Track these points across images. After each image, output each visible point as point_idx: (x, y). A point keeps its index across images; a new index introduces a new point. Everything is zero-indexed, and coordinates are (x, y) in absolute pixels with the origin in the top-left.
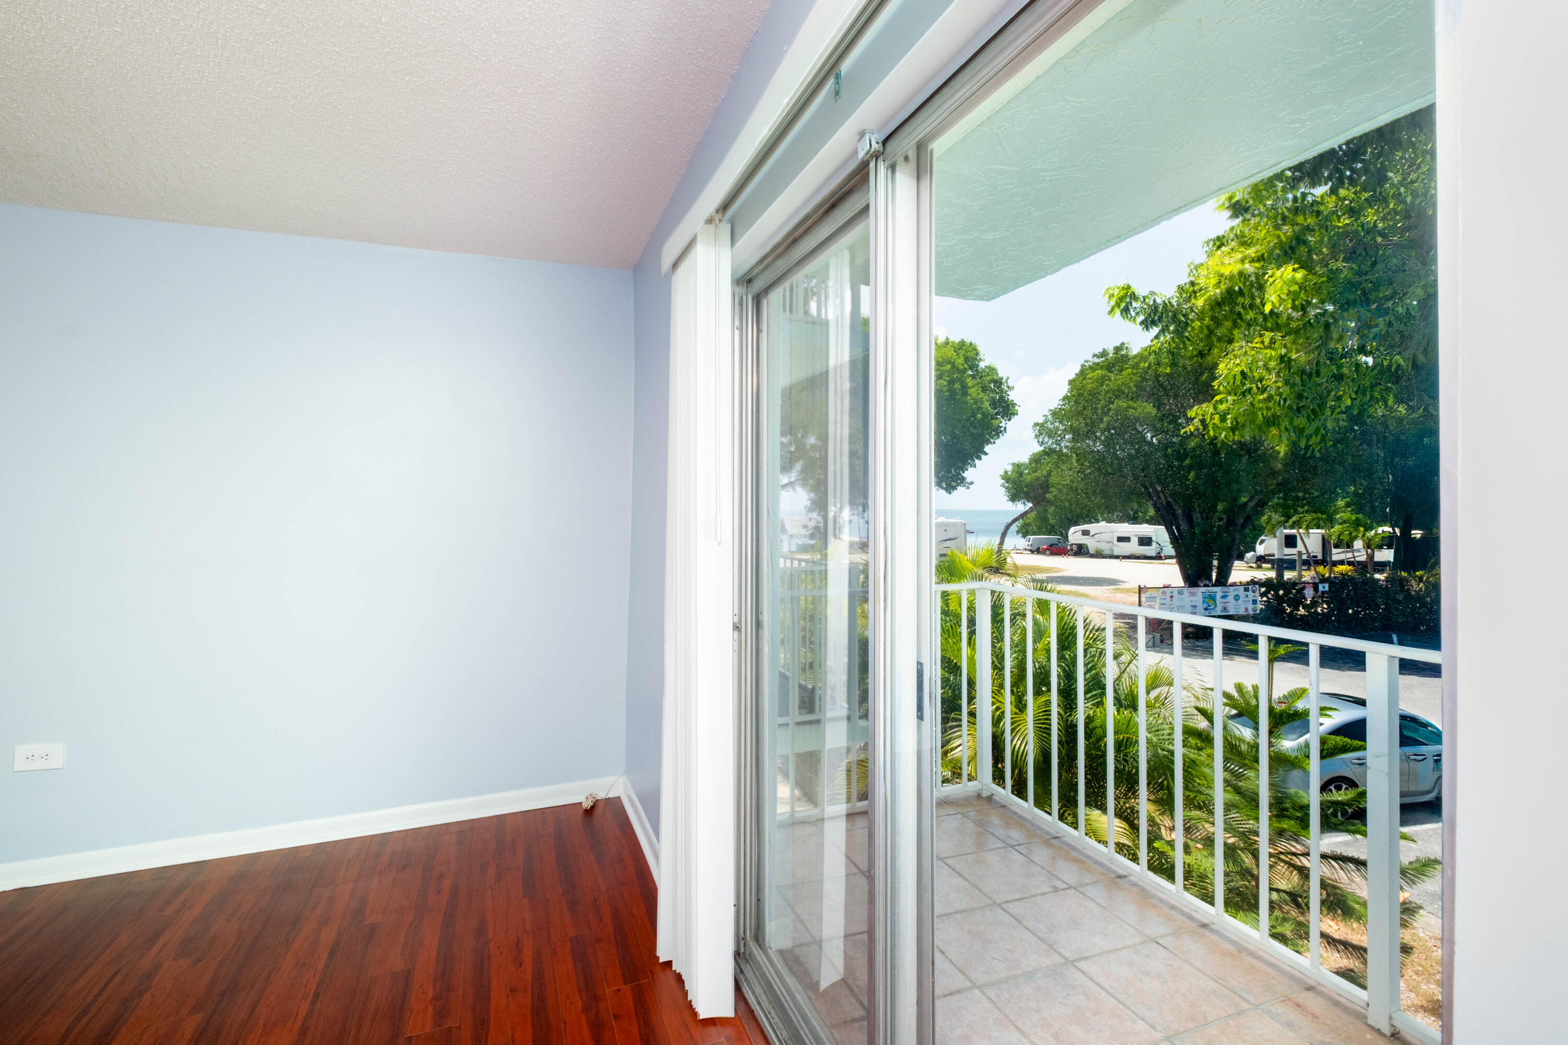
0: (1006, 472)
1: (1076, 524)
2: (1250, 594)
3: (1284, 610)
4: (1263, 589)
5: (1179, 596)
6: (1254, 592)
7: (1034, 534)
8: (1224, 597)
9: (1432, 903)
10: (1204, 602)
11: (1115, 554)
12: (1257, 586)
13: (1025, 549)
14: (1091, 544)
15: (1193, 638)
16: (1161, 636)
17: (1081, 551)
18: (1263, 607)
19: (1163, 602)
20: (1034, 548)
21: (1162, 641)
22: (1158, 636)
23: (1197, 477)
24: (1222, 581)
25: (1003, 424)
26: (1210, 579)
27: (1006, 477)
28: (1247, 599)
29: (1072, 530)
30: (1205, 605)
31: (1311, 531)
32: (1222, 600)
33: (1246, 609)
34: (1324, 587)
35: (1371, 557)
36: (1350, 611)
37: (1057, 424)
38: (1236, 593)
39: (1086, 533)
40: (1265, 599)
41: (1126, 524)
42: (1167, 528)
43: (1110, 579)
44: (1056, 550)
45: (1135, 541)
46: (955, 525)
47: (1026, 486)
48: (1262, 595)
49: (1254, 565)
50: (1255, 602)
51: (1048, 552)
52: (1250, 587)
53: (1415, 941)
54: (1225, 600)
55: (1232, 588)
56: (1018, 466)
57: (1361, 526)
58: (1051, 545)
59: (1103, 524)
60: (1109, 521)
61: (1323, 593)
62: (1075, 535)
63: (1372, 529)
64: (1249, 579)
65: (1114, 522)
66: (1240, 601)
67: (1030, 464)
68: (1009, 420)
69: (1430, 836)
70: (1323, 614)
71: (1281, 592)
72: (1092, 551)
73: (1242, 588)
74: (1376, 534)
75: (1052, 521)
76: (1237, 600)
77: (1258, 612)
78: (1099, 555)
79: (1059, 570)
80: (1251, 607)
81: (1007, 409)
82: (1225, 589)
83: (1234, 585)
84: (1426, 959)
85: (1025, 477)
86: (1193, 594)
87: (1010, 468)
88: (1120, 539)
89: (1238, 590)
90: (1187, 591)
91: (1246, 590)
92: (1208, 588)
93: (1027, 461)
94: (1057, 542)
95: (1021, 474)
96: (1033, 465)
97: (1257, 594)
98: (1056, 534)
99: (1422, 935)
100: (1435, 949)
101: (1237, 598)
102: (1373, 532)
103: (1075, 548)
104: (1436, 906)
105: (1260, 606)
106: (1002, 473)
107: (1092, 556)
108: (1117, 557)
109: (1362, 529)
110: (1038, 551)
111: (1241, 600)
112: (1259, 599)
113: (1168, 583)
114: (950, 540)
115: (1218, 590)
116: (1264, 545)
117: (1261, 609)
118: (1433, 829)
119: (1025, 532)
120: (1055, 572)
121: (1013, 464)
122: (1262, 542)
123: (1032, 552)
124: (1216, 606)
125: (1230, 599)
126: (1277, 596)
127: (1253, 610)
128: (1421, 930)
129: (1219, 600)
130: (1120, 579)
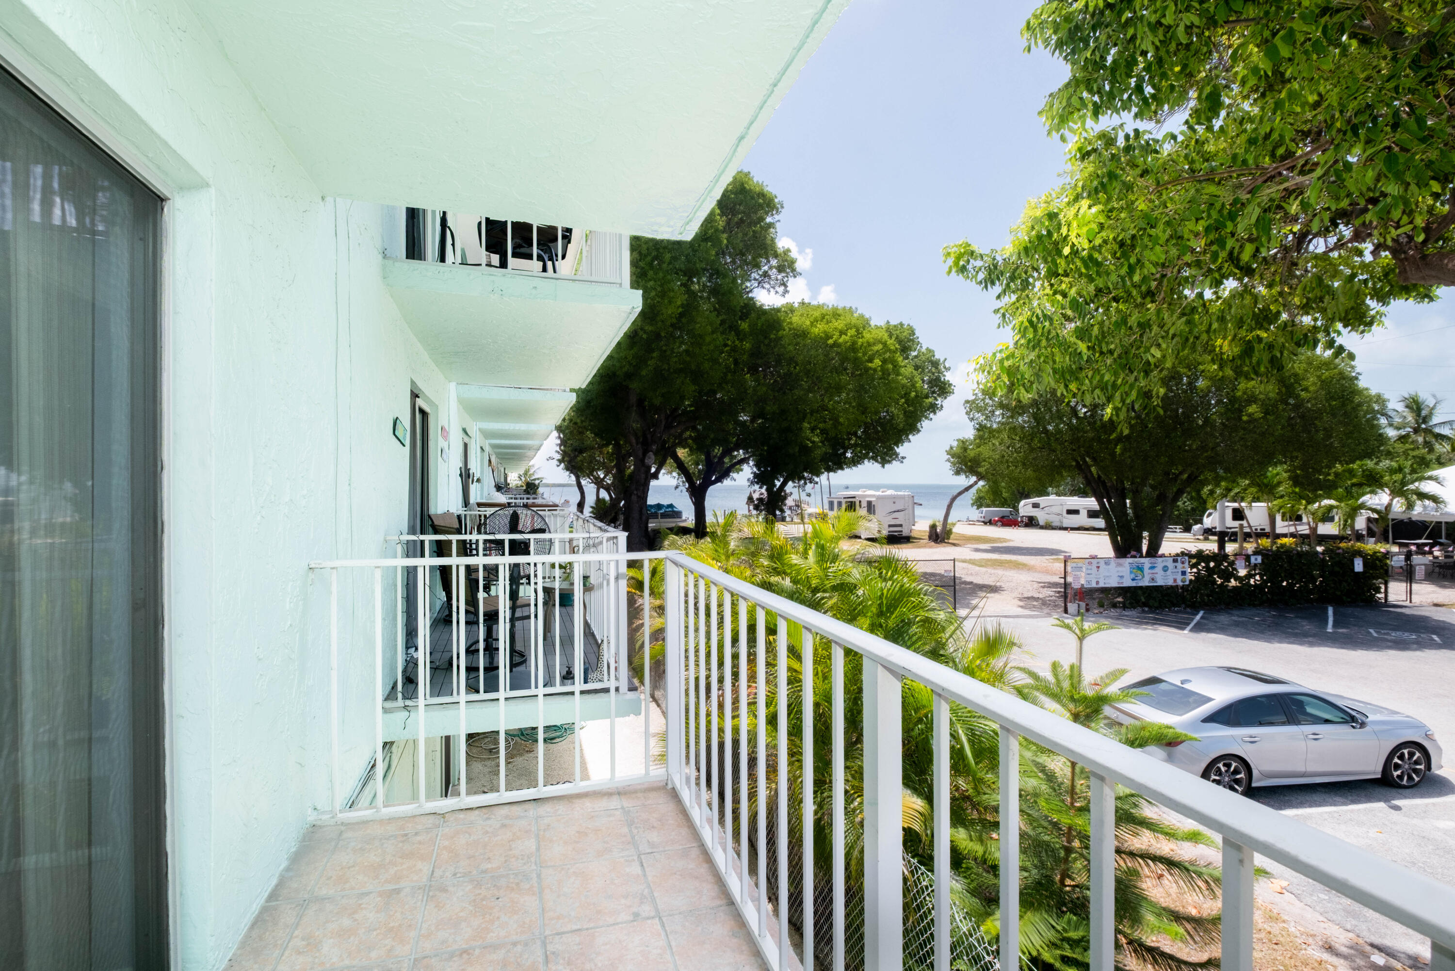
0: (951, 448)
1: (1027, 497)
2: (1179, 565)
3: (1215, 581)
4: (1194, 561)
5: (1105, 566)
6: (1183, 563)
7: (988, 506)
8: (1152, 568)
9: (1311, 895)
10: (1131, 572)
11: (1064, 526)
12: (1187, 558)
13: (978, 521)
14: (1041, 516)
15: (1120, 607)
16: (1087, 605)
17: (1031, 523)
18: (1193, 578)
19: (1089, 572)
20: (987, 520)
21: (1087, 610)
22: (1083, 604)
23: (1124, 450)
24: (1153, 551)
25: (939, 402)
26: (1139, 549)
27: (951, 452)
28: (1176, 570)
29: (1022, 503)
30: (1133, 576)
31: (1254, 504)
32: (1150, 571)
33: (1175, 580)
34: (1256, 559)
35: (1314, 530)
36: (1284, 584)
37: (987, 401)
38: (1165, 564)
39: (1036, 506)
40: (1195, 570)
41: (1076, 498)
42: (1097, 500)
43: (1053, 550)
44: (1008, 522)
45: (1084, 513)
46: (903, 497)
47: (970, 461)
48: (1192, 567)
49: (1201, 537)
50: (1184, 573)
51: (1000, 523)
52: (1179, 559)
53: (1283, 936)
54: (1153, 571)
55: (1160, 560)
56: (963, 443)
57: (1304, 499)
58: (1003, 517)
59: (1053, 497)
60: (1058, 494)
61: (1256, 565)
62: (1025, 508)
63: (1314, 502)
64: (1179, 551)
65: (1065, 495)
66: (1169, 573)
67: (975, 440)
68: (946, 398)
69: (1325, 819)
70: (1256, 585)
71: (1212, 564)
72: (1041, 523)
73: (1171, 559)
74: (1320, 507)
75: (1005, 495)
76: (1165, 571)
77: (1187, 583)
78: (1048, 527)
79: (1005, 540)
80: (1179, 578)
81: (943, 389)
82: (1153, 560)
83: (1163, 556)
84: (1291, 958)
85: (969, 452)
86: (1119, 565)
87: (955, 444)
88: (1070, 512)
89: (1167, 561)
90: (1113, 563)
91: (1175, 561)
92: (1136, 559)
93: (972, 438)
94: (1008, 514)
95: (965, 449)
96: (978, 441)
97: (1186, 565)
98: (1009, 506)
99: (1292, 929)
100: (1304, 946)
101: (1165, 569)
102: (1317, 504)
103: (1025, 519)
104: (1315, 898)
105: (1190, 577)
106: (948, 448)
107: (1042, 528)
108: (1066, 529)
109: (1304, 502)
110: (990, 522)
111: (1170, 571)
112: (1189, 570)
113: (1094, 553)
114: (898, 511)
115: (1146, 562)
116: (1211, 517)
117: (1191, 581)
118: (1330, 813)
119: (979, 502)
120: (1001, 542)
121: (958, 440)
122: (1210, 515)
123: (985, 523)
124: (1143, 577)
125: (1159, 570)
126: (1207, 567)
127: (1182, 581)
128: (1293, 924)
129: (1146, 570)
130: (1063, 549)
